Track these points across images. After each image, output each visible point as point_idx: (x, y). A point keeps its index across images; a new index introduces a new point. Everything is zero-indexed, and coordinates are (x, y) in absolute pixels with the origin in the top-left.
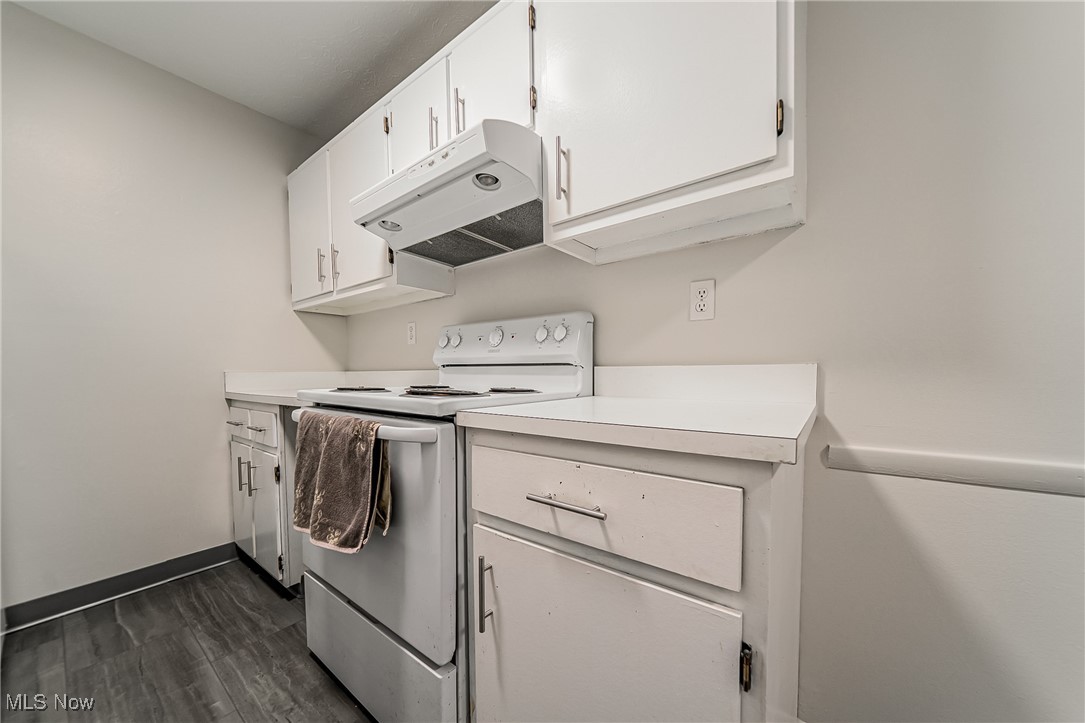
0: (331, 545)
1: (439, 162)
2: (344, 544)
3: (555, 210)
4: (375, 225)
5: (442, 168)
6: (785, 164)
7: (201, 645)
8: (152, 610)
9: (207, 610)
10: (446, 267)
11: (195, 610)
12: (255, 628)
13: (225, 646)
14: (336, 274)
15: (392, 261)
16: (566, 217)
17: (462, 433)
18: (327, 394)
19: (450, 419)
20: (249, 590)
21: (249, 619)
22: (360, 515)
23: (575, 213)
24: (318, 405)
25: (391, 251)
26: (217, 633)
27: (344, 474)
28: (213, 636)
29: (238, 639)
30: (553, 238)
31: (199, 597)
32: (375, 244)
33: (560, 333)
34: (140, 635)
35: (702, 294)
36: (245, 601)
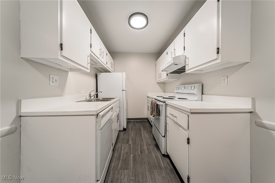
0: (152, 116)
1: (169, 63)
2: (153, 117)
3: (187, 68)
4: (164, 71)
5: (169, 64)
6: (219, 59)
7: (142, 129)
8: (138, 123)
9: (143, 125)
10: (178, 74)
11: (142, 124)
12: (148, 129)
13: (144, 130)
14: (161, 77)
15: (167, 75)
16: (188, 69)
17: (166, 105)
18: (155, 97)
19: (165, 102)
20: (148, 124)
21: (147, 128)
22: (155, 113)
23: (189, 69)
24: (155, 99)
25: (167, 74)
26: (144, 128)
27: (154, 108)
28: (143, 128)
29: (146, 129)
30: (187, 72)
31: (143, 123)
32: (165, 73)
33: (193, 88)
34: (137, 125)
35: (224, 79)
36: (147, 126)
